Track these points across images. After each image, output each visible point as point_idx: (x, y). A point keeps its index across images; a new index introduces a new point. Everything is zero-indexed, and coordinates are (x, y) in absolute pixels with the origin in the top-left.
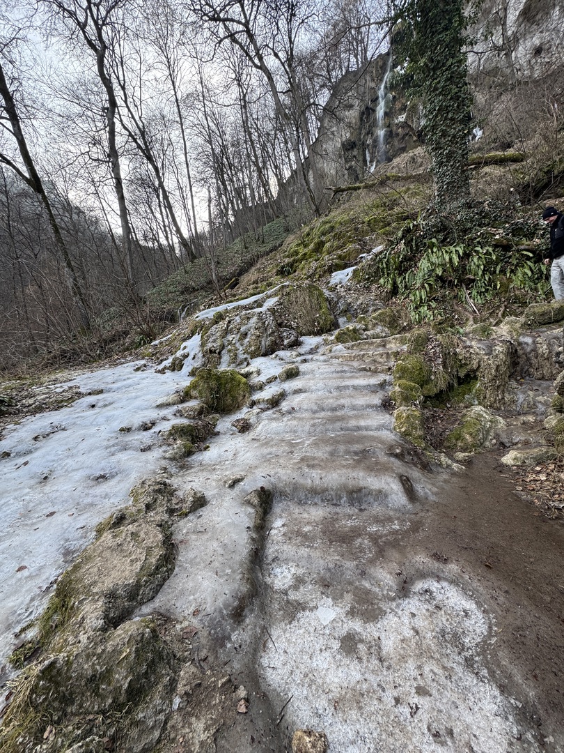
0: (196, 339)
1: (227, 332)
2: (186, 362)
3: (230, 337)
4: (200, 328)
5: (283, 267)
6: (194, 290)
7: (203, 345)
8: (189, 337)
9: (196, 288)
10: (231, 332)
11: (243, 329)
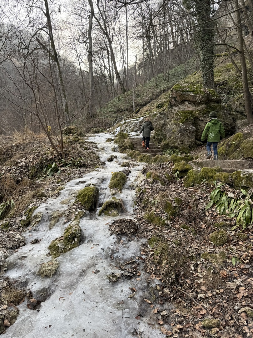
0: (119, 128)
1: (127, 126)
2: (116, 133)
3: (127, 127)
4: (121, 125)
5: (159, 105)
6: (122, 111)
7: (121, 129)
8: (118, 127)
9: (124, 110)
10: (128, 126)
11: (130, 126)
